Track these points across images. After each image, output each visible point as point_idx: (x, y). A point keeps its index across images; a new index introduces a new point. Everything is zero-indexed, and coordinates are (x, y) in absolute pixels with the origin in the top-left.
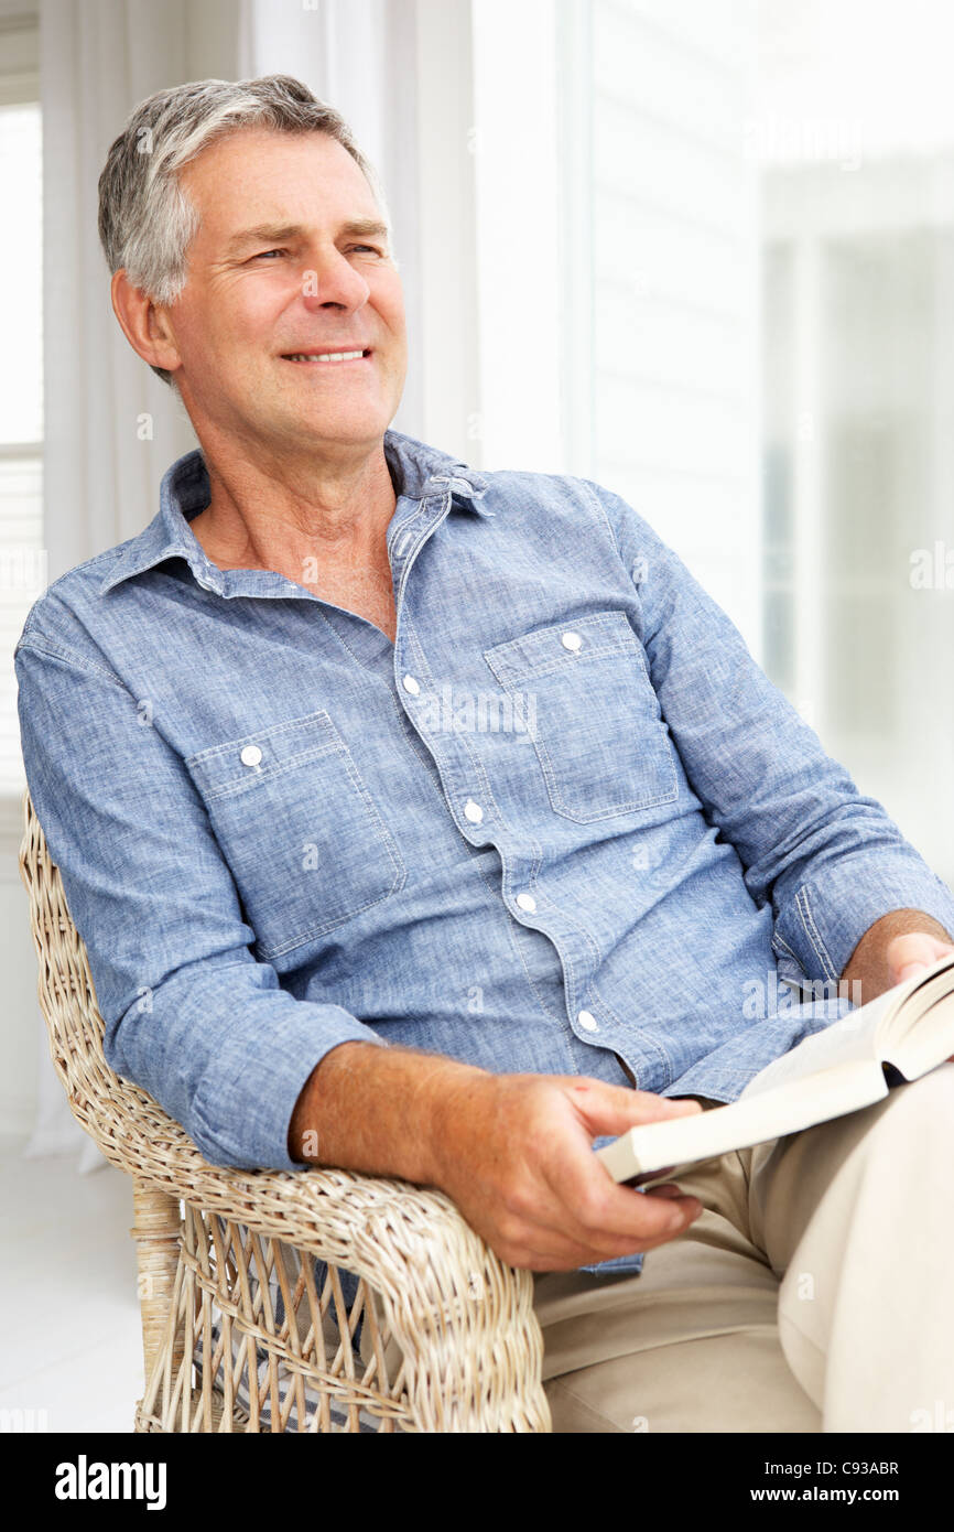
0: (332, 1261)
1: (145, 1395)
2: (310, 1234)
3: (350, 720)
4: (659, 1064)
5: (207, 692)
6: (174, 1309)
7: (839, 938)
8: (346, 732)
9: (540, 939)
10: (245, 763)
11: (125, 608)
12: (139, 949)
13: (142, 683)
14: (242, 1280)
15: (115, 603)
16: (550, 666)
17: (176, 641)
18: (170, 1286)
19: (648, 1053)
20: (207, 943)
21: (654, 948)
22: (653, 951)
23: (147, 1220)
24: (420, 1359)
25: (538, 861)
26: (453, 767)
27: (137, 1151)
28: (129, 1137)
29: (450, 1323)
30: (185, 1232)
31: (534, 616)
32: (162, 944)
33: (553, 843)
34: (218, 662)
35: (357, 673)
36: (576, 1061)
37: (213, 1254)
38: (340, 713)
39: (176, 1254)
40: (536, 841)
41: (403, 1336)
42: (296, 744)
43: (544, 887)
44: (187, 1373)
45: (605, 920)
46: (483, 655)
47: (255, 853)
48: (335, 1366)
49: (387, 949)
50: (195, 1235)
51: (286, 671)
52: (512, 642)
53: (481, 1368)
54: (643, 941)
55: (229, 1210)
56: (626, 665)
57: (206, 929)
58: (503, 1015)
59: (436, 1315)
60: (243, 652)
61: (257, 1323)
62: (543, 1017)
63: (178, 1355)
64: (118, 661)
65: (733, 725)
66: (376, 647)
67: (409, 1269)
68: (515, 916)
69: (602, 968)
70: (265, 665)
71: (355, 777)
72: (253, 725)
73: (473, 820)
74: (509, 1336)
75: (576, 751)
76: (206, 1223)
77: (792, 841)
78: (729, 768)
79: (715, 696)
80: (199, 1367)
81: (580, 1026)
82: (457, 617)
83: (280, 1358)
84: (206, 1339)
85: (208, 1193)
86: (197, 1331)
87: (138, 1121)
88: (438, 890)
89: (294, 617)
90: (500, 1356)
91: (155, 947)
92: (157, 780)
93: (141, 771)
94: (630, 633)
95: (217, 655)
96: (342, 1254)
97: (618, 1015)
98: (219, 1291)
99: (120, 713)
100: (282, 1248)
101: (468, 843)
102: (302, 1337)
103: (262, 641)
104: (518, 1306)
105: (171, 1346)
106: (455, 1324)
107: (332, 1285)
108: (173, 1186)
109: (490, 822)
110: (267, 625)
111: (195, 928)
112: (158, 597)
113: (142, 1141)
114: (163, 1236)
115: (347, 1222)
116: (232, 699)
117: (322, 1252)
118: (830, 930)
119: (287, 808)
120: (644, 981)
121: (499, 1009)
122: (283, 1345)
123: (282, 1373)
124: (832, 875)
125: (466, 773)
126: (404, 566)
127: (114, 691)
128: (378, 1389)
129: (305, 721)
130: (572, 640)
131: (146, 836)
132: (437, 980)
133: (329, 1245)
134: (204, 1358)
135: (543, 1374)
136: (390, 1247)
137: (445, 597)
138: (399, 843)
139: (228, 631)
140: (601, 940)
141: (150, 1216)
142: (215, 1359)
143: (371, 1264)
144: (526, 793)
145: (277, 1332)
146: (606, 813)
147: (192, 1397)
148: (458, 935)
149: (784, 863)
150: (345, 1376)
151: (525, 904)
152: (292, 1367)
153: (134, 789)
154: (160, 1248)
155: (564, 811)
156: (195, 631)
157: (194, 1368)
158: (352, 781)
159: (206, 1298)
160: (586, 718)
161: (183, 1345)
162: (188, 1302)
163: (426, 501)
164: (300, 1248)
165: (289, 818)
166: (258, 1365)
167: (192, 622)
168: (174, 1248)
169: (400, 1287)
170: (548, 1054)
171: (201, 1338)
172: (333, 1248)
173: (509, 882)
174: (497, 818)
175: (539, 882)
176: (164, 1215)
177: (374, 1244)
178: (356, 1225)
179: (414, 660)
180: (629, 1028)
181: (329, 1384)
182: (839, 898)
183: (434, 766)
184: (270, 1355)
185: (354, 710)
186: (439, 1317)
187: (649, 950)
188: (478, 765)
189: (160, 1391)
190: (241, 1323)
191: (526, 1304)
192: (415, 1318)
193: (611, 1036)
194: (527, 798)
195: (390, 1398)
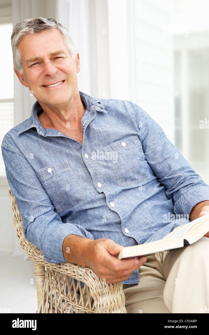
0: (78, 280)
1: (38, 309)
2: (73, 274)
3: (72, 163)
4: (143, 239)
5: (40, 156)
6: (44, 290)
7: (188, 207)
8: (71, 166)
9: (115, 213)
10: (49, 172)
11: (23, 138)
12: (29, 213)
13: (26, 154)
14: (59, 284)
15: (21, 136)
16: (118, 150)
17: (34, 145)
18: (43, 285)
19: (141, 237)
20: (43, 211)
21: (142, 212)
22: (141, 213)
23: (38, 271)
24: (98, 301)
25: (114, 195)
26: (95, 175)
27: (35, 256)
28: (33, 253)
29: (104, 293)
30: (46, 273)
31: (115, 139)
32: (34, 211)
33: (117, 190)
34: (43, 150)
35: (74, 153)
36: (124, 240)
37: (52, 278)
38: (70, 162)
39: (44, 278)
40: (113, 190)
41: (94, 296)
42: (60, 168)
43: (116, 200)
44: (47, 305)
45: (130, 207)
46: (103, 148)
47: (51, 192)
48: (79, 303)
49: (82, 214)
50: (48, 274)
51: (58, 152)
52: (110, 145)
53: (111, 303)
54: (139, 211)
55: (56, 269)
56: (137, 149)
57: (43, 208)
58: (108, 230)
59: (101, 292)
60: (49, 148)
61: (62, 294)
62: (117, 230)
63: (45, 301)
64: (21, 149)
65: (162, 161)
66: (79, 147)
67: (95, 281)
68: (110, 208)
69: (130, 218)
70: (54, 151)
71: (73, 176)
72: (50, 163)
73: (100, 187)
74: (118, 296)
75: (123, 171)
76: (51, 271)
77: (176, 185)
78: (162, 170)
79: (158, 154)
80: (50, 303)
81: (125, 232)
82: (97, 139)
83: (67, 301)
84: (51, 297)
85: (51, 265)
86: (49, 295)
87: (35, 249)
88: (92, 202)
89: (61, 140)
90: (116, 300)
91: (32, 212)
92: (32, 175)
93: (28, 173)
94: (139, 140)
95: (43, 148)
96: (80, 278)
97: (134, 229)
98: (54, 286)
99: (23, 160)
100: (68, 277)
101: (98, 192)
102: (72, 297)
103: (53, 145)
104: (119, 289)
105: (43, 299)
106: (106, 294)
107: (79, 285)
108: (43, 263)
109: (103, 187)
110: (55, 142)
111: (41, 208)
112: (31, 135)
113: (36, 253)
114: (41, 274)
115: (81, 271)
116: (46, 158)
117: (76, 278)
118: (186, 205)
119: (57, 182)
120: (139, 220)
121: (107, 229)
122: (68, 298)
123: (68, 305)
124: (187, 193)
125: (98, 176)
126: (84, 128)
127: (21, 155)
128: (89, 308)
129: (62, 163)
130: (124, 144)
131: (30, 187)
132: (93, 222)
133: (77, 276)
134: (51, 301)
135: (125, 304)
136: (91, 276)
137: (95, 134)
138: (82, 190)
139: (46, 143)
140: (129, 212)
141: (38, 270)
142: (53, 302)
143: (87, 280)
144: (111, 181)
145: (67, 295)
146: (130, 184)
147: (48, 310)
148: (97, 212)
149: (175, 190)
150: (82, 305)
151: (112, 205)
152: (70, 303)
153: (27, 177)
154: (41, 277)
155: (120, 184)
156: (39, 143)
157: (49, 304)
158: (72, 177)
159: (51, 288)
160: (126, 163)
161: (46, 299)
162: (47, 289)
163: (91, 112)
164: (71, 277)
165: (58, 184)
166: (63, 303)
167: (38, 141)
168: (44, 277)
169: (93, 285)
170: (118, 238)
171: (50, 297)
172: (78, 277)
173: (108, 200)
174: (105, 186)
175: (115, 199)
176: (42, 270)
177: (87, 276)
178: (83, 272)
179: (87, 149)
180: (136, 231)
181: (78, 307)
182: (189, 198)
183: (90, 175)
184: (65, 301)
185: (73, 161)
186: (102, 292)
187: (140, 213)
188: (101, 174)
189: (41, 309)
190: (59, 294)
191: (121, 289)
192: (97, 292)
193: (132, 234)
194: (112, 182)
195: (92, 310)
